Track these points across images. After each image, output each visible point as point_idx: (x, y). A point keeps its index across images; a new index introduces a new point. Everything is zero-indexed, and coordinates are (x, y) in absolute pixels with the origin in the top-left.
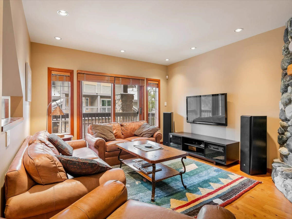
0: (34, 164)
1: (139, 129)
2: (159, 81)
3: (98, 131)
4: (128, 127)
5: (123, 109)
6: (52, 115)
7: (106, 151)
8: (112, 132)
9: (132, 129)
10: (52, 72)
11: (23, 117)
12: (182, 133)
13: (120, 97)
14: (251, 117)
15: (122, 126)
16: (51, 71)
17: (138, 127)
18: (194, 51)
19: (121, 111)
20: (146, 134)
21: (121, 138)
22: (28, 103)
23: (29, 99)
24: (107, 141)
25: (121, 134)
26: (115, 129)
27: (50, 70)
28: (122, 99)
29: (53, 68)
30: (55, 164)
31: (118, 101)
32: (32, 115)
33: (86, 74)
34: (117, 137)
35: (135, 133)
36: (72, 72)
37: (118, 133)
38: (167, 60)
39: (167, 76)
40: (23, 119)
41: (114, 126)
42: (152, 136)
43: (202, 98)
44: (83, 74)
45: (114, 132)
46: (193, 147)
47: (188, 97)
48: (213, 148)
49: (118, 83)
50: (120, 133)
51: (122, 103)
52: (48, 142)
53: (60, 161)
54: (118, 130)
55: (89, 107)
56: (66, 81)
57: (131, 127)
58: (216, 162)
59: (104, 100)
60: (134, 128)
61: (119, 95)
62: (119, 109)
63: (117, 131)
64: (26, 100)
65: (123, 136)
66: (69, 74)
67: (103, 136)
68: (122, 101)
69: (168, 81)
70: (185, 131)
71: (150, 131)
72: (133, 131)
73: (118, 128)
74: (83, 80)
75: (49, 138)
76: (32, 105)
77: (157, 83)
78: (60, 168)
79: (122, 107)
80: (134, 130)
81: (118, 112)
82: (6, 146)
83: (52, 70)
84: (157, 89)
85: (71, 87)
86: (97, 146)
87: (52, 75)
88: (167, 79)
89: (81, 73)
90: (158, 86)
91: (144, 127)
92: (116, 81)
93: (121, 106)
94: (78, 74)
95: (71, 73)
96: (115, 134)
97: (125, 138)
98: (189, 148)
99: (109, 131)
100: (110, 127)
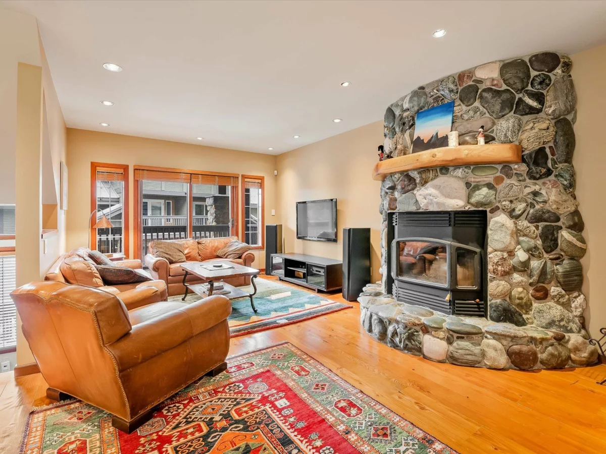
0: (71, 268)
1: (225, 247)
2: (262, 179)
3: (161, 250)
4: (208, 245)
5: (217, 219)
6: (97, 227)
7: (170, 276)
8: (181, 252)
9: (214, 248)
10: (98, 168)
11: (57, 229)
12: (293, 254)
13: (213, 201)
14: (349, 230)
15: (199, 243)
16: (96, 167)
17: (223, 244)
18: (297, 140)
19: (214, 224)
20: (231, 254)
21: (196, 260)
22: (63, 212)
23: (65, 207)
24: (171, 262)
25: (197, 255)
26: (187, 248)
27: (94, 166)
28: (217, 205)
29: (99, 163)
30: (91, 270)
31: (210, 207)
32: (69, 228)
33: (147, 170)
34: (189, 258)
35: (219, 253)
36: (126, 168)
37: (191, 253)
38: (271, 149)
39: (276, 172)
40: (58, 231)
41: (187, 244)
42: (240, 257)
43: (308, 205)
44: (142, 170)
45: (186, 252)
46: (300, 273)
47: (299, 203)
48: (316, 271)
49: (197, 182)
50: (194, 253)
51: (215, 212)
52: (87, 258)
53: (97, 270)
54: (193, 249)
55: (172, 217)
56: (118, 180)
57: (213, 245)
58: (318, 289)
59: (201, 205)
60: (217, 247)
61: (211, 198)
62: (211, 220)
63: (191, 250)
64: (61, 208)
65: (200, 257)
66: (121, 171)
67: (168, 256)
68: (216, 207)
69: (276, 178)
70: (296, 251)
71: (239, 250)
72: (215, 251)
73: (193, 247)
74: (143, 178)
75: (89, 254)
76: (68, 213)
77: (260, 181)
78: (95, 274)
79: (215, 217)
80: (217, 249)
81: (210, 225)
82: (44, 253)
83: (96, 165)
84: (260, 190)
85: (125, 188)
86: (157, 268)
87: (98, 172)
88: (276, 175)
89: (140, 170)
90: (261, 185)
91: (231, 245)
92: (192, 179)
93: (214, 215)
94: (136, 171)
95: (124, 169)
96: (186, 255)
97: (202, 260)
98: (296, 274)
99: (177, 250)
100: (180, 245)
